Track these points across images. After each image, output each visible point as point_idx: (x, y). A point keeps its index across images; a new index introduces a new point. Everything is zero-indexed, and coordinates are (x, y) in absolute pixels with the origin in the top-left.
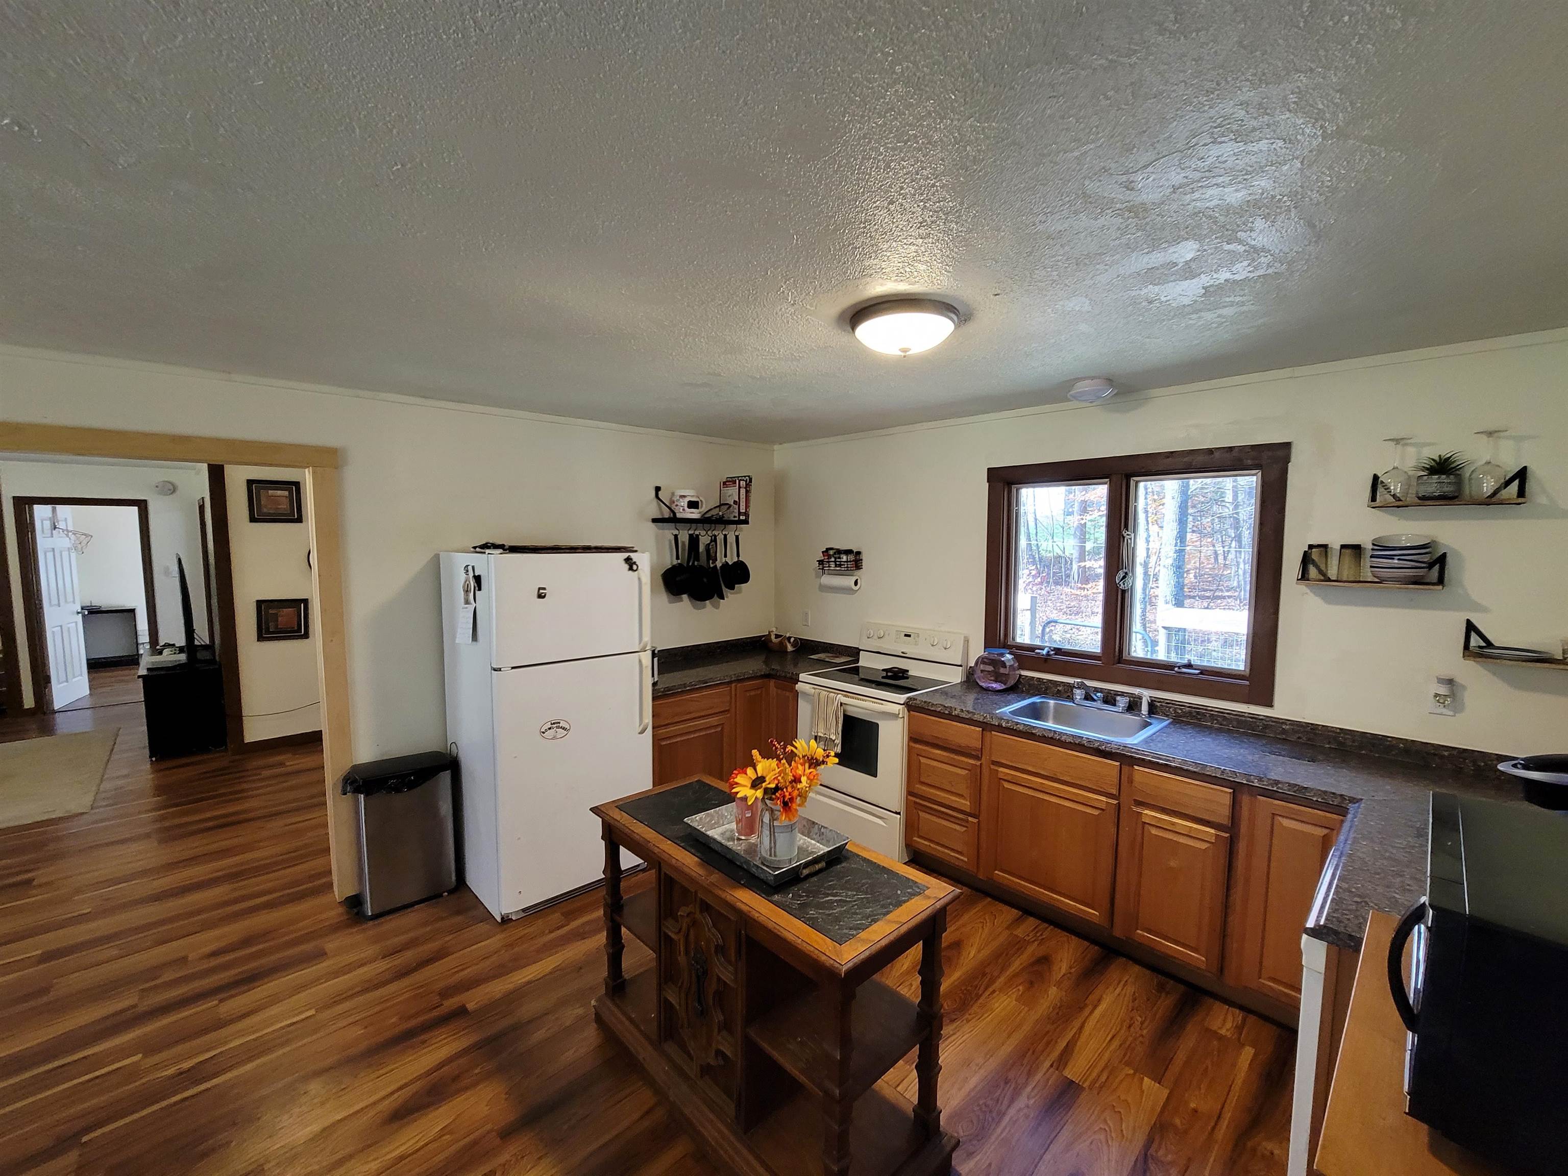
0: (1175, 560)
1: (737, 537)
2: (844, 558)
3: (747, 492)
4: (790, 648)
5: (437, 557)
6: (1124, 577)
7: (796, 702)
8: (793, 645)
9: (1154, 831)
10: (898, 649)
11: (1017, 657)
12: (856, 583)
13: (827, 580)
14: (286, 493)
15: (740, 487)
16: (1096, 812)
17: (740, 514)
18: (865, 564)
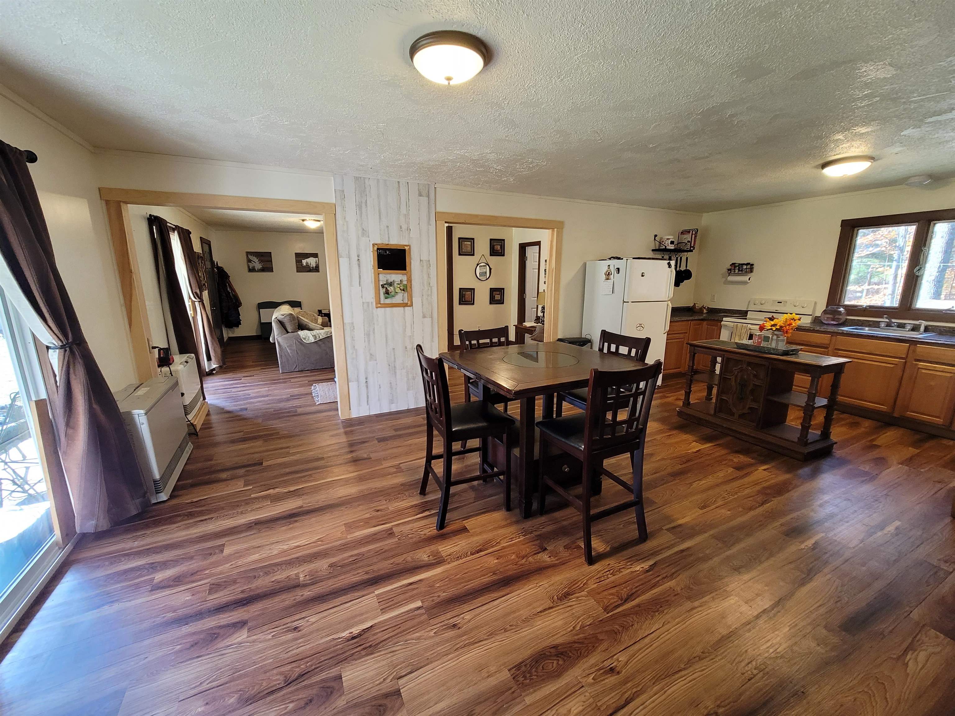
0: (937, 277)
1: (687, 259)
2: (745, 267)
3: (695, 236)
4: (705, 311)
5: (585, 264)
6: (919, 270)
7: (719, 331)
8: (707, 310)
9: (924, 371)
10: (773, 309)
11: (845, 309)
12: (749, 279)
13: (731, 278)
14: (470, 243)
15: (692, 234)
16: (892, 366)
17: (691, 247)
18: (755, 270)
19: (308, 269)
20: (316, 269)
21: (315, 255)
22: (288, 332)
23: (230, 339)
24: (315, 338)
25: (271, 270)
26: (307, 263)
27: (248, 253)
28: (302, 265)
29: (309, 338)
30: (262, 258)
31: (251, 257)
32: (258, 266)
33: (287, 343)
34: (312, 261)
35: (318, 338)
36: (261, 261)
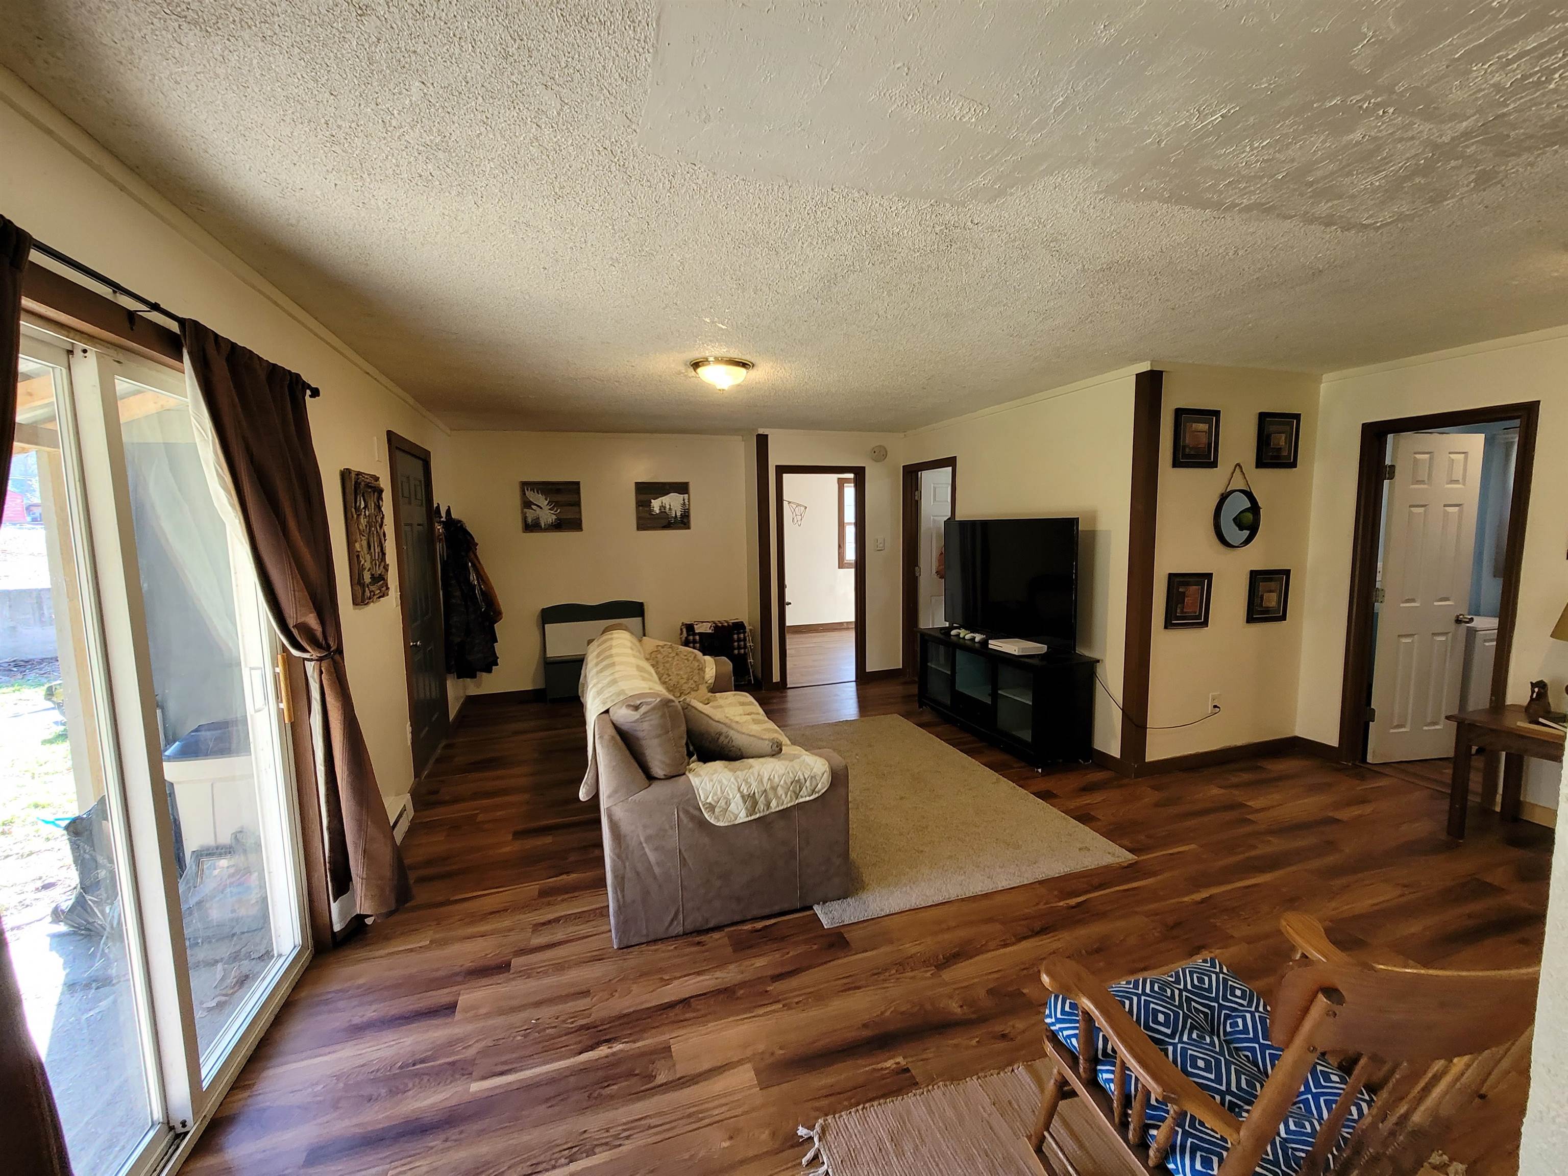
14: (1207, 426)
19: (665, 522)
20: (683, 522)
21: (682, 488)
22: (651, 778)
23: (471, 701)
24: (752, 810)
25: (575, 524)
26: (662, 507)
27: (525, 485)
28: (651, 511)
29: (728, 803)
30: (559, 498)
31: (531, 496)
32: (547, 515)
33: (645, 827)
34: (672, 502)
35: (761, 805)
36: (554, 504)
